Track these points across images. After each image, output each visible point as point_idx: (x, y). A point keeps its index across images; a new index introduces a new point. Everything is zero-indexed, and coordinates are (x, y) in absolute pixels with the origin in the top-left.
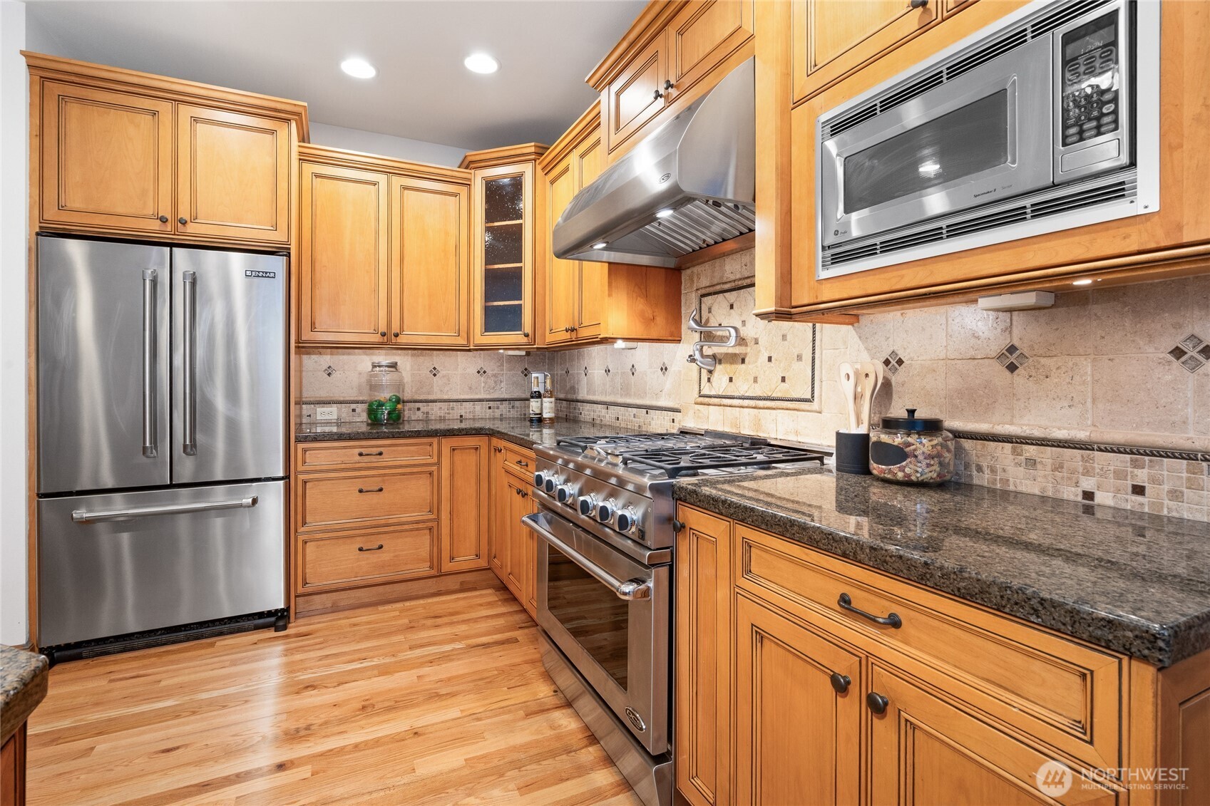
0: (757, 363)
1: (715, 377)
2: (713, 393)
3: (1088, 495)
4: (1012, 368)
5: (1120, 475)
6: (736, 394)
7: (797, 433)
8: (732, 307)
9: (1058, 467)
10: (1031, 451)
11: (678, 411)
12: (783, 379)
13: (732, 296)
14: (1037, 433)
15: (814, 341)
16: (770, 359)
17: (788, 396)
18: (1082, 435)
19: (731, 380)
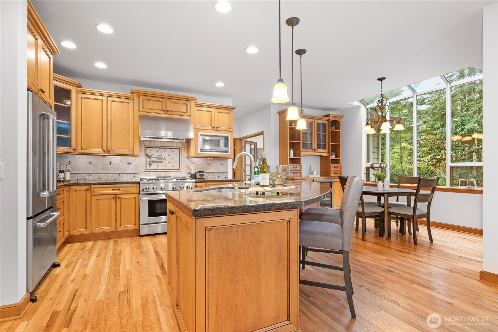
0: (165, 163)
1: (152, 166)
2: (151, 169)
3: (215, 178)
4: (208, 165)
5: (217, 175)
6: (159, 169)
7: (176, 175)
8: (158, 151)
9: (212, 175)
10: (210, 174)
11: (137, 174)
12: (173, 166)
13: (158, 149)
14: (211, 172)
15: (180, 160)
16: (169, 162)
17: (174, 169)
18: (215, 172)
19: (158, 166)
